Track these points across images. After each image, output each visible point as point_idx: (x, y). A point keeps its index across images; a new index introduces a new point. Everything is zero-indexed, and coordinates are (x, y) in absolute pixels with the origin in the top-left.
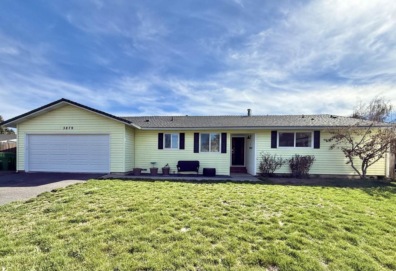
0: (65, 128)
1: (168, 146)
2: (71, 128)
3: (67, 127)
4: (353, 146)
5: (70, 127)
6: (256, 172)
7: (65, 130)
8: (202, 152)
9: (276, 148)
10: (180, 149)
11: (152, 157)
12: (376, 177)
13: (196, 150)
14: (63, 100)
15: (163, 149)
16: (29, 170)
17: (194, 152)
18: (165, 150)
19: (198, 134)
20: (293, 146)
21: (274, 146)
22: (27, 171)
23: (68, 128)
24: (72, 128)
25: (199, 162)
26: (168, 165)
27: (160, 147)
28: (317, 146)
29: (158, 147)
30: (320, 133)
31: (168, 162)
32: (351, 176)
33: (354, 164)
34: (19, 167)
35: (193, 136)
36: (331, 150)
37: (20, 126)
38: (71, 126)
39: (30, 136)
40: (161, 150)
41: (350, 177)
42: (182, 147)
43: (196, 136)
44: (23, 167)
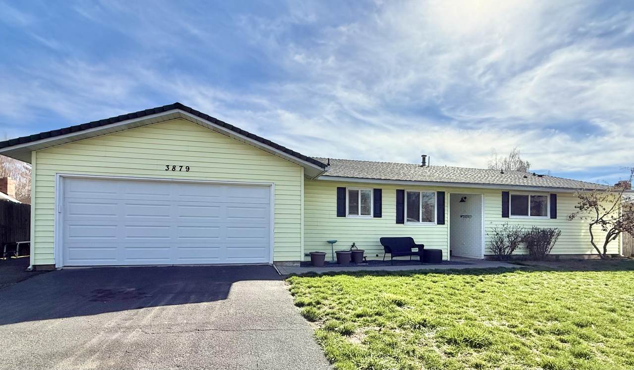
0: (171, 168)
1: (354, 211)
2: (184, 169)
3: (174, 167)
4: (598, 216)
5: (182, 167)
6: (483, 254)
7: (170, 173)
8: (409, 223)
9: (508, 217)
10: (374, 217)
11: (326, 232)
12: (610, 256)
13: (400, 220)
14: (178, 106)
15: (345, 216)
16: (63, 263)
17: (397, 223)
18: (350, 218)
19: (403, 191)
20: (527, 214)
21: (505, 215)
22: (59, 266)
23: (178, 168)
24: (188, 169)
25: (412, 239)
26: (354, 245)
27: (341, 213)
28: (554, 216)
29: (336, 213)
30: (557, 198)
31: (354, 240)
32: (588, 256)
33: (593, 241)
34: (38, 257)
35: (395, 195)
36: (571, 222)
37: (41, 155)
38: (185, 164)
39: (68, 181)
40: (341, 219)
41: (586, 258)
42: (378, 214)
43: (400, 194)
44: (52, 257)
